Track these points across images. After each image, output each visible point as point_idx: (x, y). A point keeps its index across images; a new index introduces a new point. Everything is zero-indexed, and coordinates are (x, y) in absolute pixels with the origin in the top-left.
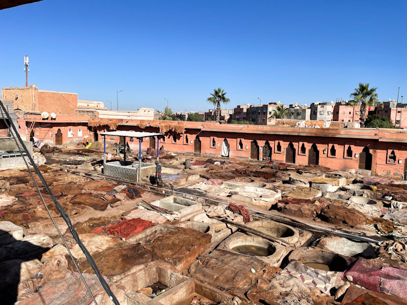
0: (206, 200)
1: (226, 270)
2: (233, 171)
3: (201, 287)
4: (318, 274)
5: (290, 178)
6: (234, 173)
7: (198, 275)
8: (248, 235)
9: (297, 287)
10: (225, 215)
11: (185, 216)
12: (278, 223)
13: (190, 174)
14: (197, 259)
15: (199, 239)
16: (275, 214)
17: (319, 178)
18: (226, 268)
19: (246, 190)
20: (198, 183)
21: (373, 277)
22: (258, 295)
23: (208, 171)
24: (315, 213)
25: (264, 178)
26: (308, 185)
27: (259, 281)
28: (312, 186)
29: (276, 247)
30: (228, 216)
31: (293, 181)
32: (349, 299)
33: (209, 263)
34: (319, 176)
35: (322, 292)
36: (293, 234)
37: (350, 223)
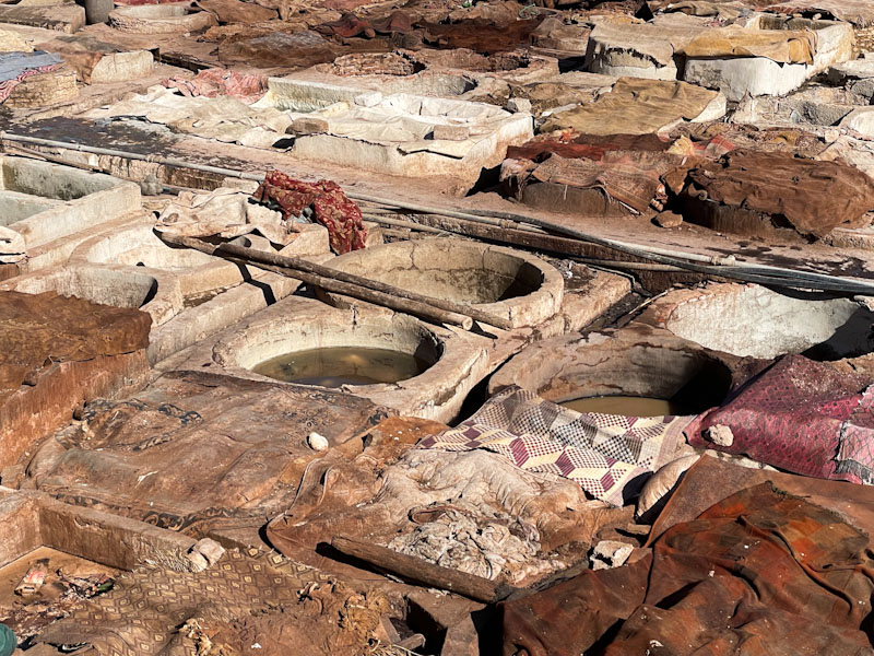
0: (171, 169)
1: (194, 445)
2: (331, 25)
3: (66, 520)
4: (594, 430)
5: (592, 43)
6: (328, 35)
7: (64, 480)
8: (332, 303)
9: (483, 485)
10: (244, 229)
11: (53, 245)
12: (483, 247)
13: (101, 46)
14: (77, 417)
15: (83, 333)
16: (485, 208)
17: (727, 31)
18: (196, 441)
19: (366, 112)
20: (143, 91)
21: (814, 425)
22: (314, 528)
23: (206, 28)
24: (662, 190)
25: (477, 48)
26: (669, 72)
27: (330, 478)
28: (689, 73)
29: (447, 343)
30: (256, 232)
31: (605, 54)
32: (684, 509)
33: (125, 430)
34: (729, 22)
35: (589, 497)
36: (536, 287)
37: (805, 225)
